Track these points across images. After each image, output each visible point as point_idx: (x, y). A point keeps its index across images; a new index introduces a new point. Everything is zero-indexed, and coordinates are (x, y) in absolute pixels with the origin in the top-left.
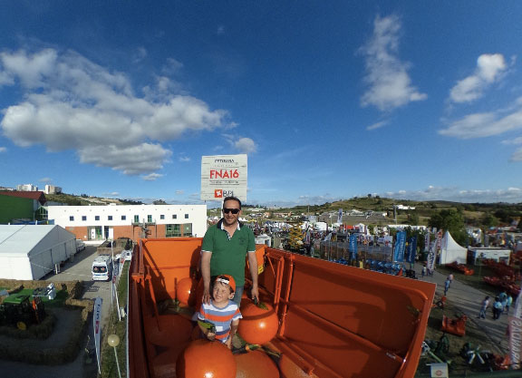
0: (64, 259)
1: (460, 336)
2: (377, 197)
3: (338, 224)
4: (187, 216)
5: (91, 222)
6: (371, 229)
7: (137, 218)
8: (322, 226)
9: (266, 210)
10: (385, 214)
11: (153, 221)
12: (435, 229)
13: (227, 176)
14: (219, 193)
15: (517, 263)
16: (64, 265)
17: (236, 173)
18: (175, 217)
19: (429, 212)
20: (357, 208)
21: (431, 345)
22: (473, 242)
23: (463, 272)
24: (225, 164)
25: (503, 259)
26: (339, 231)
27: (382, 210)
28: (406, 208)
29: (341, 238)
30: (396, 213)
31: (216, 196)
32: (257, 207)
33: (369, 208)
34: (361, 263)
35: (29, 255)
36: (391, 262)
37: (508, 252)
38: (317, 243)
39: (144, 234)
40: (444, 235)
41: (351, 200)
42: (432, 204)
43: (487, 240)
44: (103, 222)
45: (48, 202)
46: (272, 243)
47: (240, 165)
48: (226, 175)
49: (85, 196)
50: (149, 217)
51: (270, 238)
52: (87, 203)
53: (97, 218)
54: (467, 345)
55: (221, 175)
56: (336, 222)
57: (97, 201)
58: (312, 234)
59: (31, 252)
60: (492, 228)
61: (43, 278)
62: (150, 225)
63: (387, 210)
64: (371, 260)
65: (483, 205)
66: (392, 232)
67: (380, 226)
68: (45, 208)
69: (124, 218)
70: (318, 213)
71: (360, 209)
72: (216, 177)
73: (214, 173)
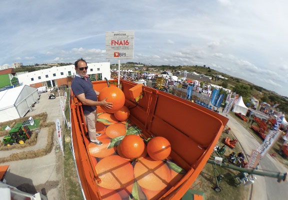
0: (34, 102)
1: (232, 148)
2: (209, 68)
3: (185, 79)
4: (99, 69)
5: (44, 79)
6: (201, 84)
7: (70, 73)
9: (144, 66)
10: (211, 78)
12: (235, 93)
13: (122, 44)
14: (117, 54)
15: (270, 125)
16: (33, 106)
17: (127, 42)
18: (92, 70)
19: (235, 83)
20: (196, 72)
21: (218, 149)
22: (253, 106)
23: (242, 119)
24: (120, 36)
25: (264, 120)
26: (184, 83)
27: (210, 76)
28: (223, 78)
29: (185, 86)
30: (217, 79)
31: (115, 56)
33: (203, 73)
34: (193, 101)
35: (14, 105)
36: (208, 105)
37: (268, 117)
40: (238, 98)
41: (193, 66)
42: (238, 80)
43: (260, 108)
44: (51, 78)
45: (17, 73)
47: (130, 37)
48: (121, 43)
49: (37, 65)
51: (145, 82)
52: (39, 69)
54: (233, 153)
55: (118, 44)
56: (183, 77)
57: (45, 67)
58: (169, 82)
60: (265, 103)
61: (25, 115)
63: (213, 77)
64: (198, 101)
65: (265, 90)
66: (212, 89)
67: (207, 84)
68: (15, 77)
69: (62, 74)
70: (174, 71)
71: (198, 73)
72: (115, 45)
73: (114, 42)
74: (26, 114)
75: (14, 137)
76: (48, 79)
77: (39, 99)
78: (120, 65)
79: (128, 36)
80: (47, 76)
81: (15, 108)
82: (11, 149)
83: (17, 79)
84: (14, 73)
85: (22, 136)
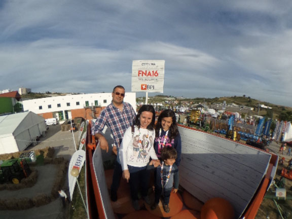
0: (39, 135)
2: (249, 98)
3: (222, 111)
5: (55, 109)
6: (243, 116)
7: (87, 103)
8: (212, 111)
9: (176, 99)
10: (252, 109)
11: (99, 105)
12: (282, 121)
14: (144, 87)
16: (39, 139)
17: (156, 73)
19: (280, 112)
20: (235, 103)
24: (149, 66)
27: (252, 106)
28: (266, 107)
30: (259, 109)
31: (142, 89)
32: (170, 97)
33: (243, 104)
35: (13, 134)
38: (208, 120)
39: (93, 114)
41: (232, 97)
42: (283, 108)
44: (64, 108)
46: (179, 119)
47: (159, 67)
48: (149, 74)
50: (96, 102)
53: (59, 105)
55: (146, 74)
56: (222, 109)
59: (15, 131)
61: (26, 149)
62: (97, 107)
63: (254, 107)
67: (249, 114)
68: (21, 102)
69: (78, 103)
70: (210, 103)
71: (237, 104)
72: (142, 75)
73: (141, 72)
74: (28, 147)
76: (59, 109)
77: (46, 132)
78: (147, 98)
79: (157, 67)
81: (13, 137)
83: (21, 105)
84: (18, 97)
85: (17, 173)
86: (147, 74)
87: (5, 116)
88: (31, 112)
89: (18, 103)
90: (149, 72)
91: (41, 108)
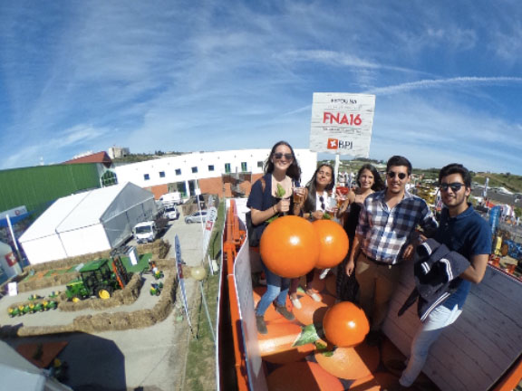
5: (172, 178)
7: (228, 167)
11: (248, 170)
13: (347, 122)
14: (333, 144)
17: (358, 118)
24: (344, 105)
31: (329, 146)
32: (382, 162)
35: (101, 220)
44: (186, 176)
45: (115, 164)
47: (364, 108)
48: (345, 120)
50: (244, 165)
55: (337, 120)
59: (103, 216)
61: (122, 245)
68: (111, 170)
69: (211, 168)
72: (331, 122)
73: (329, 116)
74: (126, 243)
75: (90, 283)
76: (179, 179)
79: (361, 106)
80: (178, 172)
81: (101, 226)
82: (81, 308)
83: (113, 175)
84: (108, 162)
85: (106, 282)
86: (340, 120)
87: (86, 193)
88: (129, 184)
89: (108, 172)
90: (345, 117)
91: (147, 177)
